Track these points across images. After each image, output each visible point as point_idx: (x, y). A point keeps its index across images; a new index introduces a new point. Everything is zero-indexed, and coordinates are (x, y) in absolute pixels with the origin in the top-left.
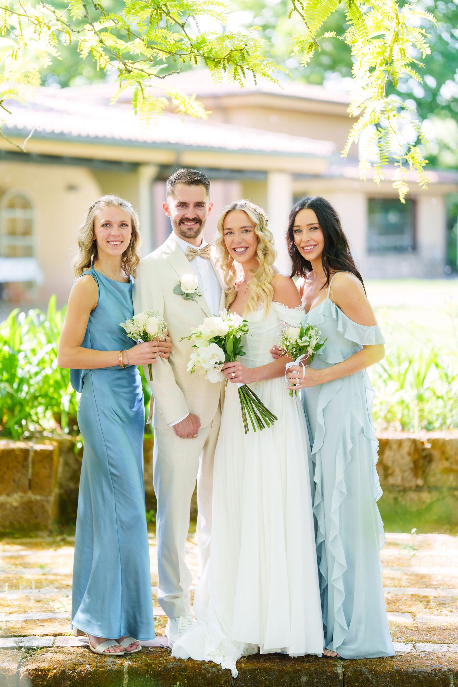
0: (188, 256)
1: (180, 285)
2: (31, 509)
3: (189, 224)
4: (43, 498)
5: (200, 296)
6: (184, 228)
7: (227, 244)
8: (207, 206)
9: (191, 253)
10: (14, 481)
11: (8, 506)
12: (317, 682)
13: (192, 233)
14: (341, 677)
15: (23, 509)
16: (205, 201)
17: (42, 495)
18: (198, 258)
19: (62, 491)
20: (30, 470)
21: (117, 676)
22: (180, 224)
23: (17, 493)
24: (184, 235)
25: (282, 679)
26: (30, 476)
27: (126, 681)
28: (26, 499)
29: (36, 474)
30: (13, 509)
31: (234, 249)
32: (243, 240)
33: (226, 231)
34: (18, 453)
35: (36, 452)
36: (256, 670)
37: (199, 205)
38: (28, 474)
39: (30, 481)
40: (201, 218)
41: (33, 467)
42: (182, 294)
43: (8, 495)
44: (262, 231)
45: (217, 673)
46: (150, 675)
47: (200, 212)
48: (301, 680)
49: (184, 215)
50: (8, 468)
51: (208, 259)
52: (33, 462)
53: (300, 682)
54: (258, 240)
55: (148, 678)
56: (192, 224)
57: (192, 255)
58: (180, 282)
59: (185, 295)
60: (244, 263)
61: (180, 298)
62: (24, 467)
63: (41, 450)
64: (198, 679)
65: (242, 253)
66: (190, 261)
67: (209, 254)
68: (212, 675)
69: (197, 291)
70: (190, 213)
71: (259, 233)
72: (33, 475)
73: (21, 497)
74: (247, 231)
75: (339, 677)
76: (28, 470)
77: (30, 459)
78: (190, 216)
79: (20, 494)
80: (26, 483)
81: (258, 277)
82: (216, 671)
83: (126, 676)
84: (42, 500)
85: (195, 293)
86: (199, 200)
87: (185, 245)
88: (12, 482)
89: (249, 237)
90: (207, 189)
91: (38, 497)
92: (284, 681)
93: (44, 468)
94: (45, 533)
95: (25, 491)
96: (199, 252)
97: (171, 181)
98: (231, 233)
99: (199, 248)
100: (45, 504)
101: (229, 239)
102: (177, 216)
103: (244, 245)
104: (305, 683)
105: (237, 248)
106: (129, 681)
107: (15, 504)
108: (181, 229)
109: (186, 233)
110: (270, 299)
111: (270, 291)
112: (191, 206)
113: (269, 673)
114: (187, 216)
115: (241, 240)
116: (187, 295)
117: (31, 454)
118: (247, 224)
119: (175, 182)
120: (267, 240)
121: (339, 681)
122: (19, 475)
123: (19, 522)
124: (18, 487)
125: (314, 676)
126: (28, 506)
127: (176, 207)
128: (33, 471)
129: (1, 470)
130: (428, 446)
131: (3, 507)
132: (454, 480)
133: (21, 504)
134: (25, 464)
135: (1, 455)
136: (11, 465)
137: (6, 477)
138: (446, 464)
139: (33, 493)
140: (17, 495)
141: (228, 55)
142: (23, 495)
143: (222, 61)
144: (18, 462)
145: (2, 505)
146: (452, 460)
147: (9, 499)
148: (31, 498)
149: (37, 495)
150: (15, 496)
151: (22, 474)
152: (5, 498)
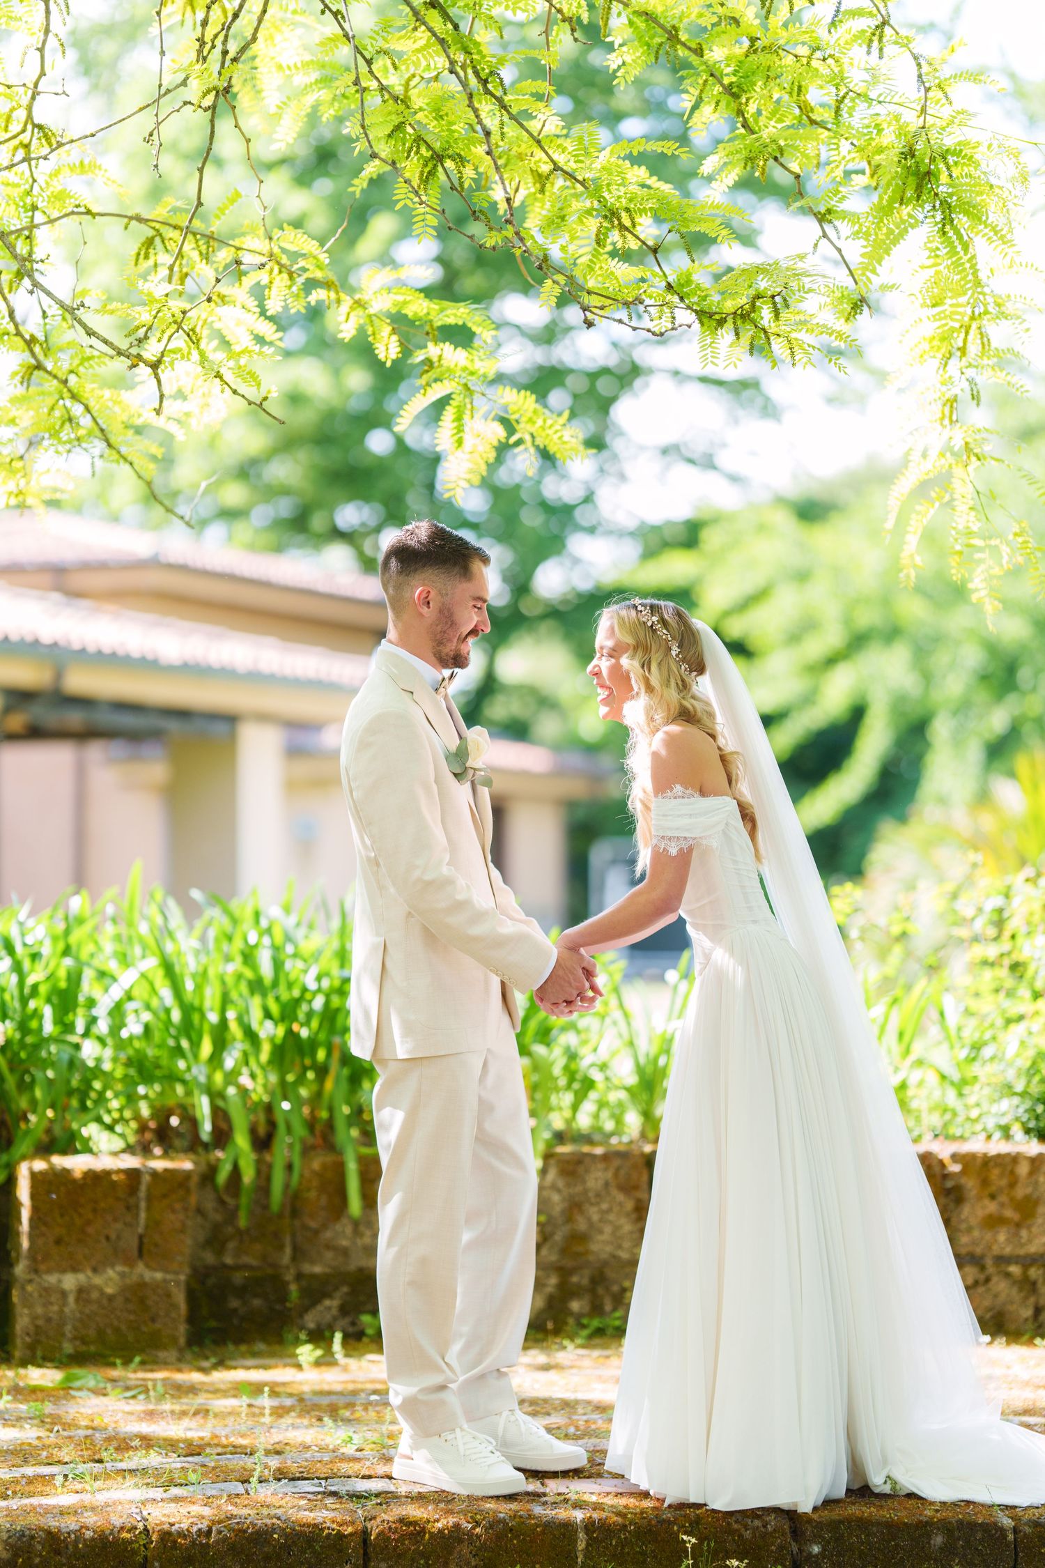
2: (142, 1301)
4: (169, 1277)
10: (108, 1238)
11: (95, 1295)
12: (962, 1547)
14: (1011, 1537)
15: (127, 1300)
17: (165, 1270)
20: (143, 1215)
21: (564, 1535)
23: (113, 1266)
25: (894, 1540)
26: (140, 1230)
27: (581, 1545)
28: (135, 1278)
29: (154, 1224)
30: (105, 1302)
34: (115, 1177)
35: (154, 1174)
36: (841, 1522)
38: (138, 1224)
39: (141, 1237)
41: (148, 1209)
43: (95, 1270)
45: (763, 1530)
46: (630, 1532)
48: (932, 1542)
50: (95, 1211)
52: (149, 1199)
53: (930, 1547)
55: (625, 1538)
62: (128, 1208)
63: (166, 1170)
64: (725, 1541)
68: (754, 1533)
72: (147, 1227)
73: (122, 1275)
75: (1005, 1537)
76: (137, 1215)
77: (142, 1193)
79: (119, 1268)
80: (134, 1243)
82: (760, 1525)
83: (581, 1535)
84: (165, 1281)
88: (103, 1240)
91: (159, 1276)
92: (897, 1545)
93: (173, 1211)
94: (172, 1354)
95: (129, 1262)
100: (174, 1290)
104: (940, 1548)
106: (588, 1545)
107: (109, 1290)
113: (866, 1529)
117: (146, 1178)
121: (1007, 1545)
122: (119, 1226)
123: (117, 1330)
124: (117, 1255)
125: (956, 1534)
126: (137, 1294)
128: (148, 1219)
129: (80, 1215)
130: (955, 1168)
131: (84, 1295)
132: (1008, 1240)
133: (124, 1290)
134: (132, 1201)
135: (82, 1182)
136: (102, 1205)
137: (90, 1230)
138: (992, 1207)
139: (147, 1266)
140: (115, 1271)
141: (742, 307)
142: (126, 1269)
143: (730, 319)
144: (118, 1199)
145: (81, 1291)
146: (1003, 1198)
147: (97, 1280)
148: (141, 1276)
149: (155, 1270)
150: (110, 1273)
151: (125, 1224)
152: (89, 1277)
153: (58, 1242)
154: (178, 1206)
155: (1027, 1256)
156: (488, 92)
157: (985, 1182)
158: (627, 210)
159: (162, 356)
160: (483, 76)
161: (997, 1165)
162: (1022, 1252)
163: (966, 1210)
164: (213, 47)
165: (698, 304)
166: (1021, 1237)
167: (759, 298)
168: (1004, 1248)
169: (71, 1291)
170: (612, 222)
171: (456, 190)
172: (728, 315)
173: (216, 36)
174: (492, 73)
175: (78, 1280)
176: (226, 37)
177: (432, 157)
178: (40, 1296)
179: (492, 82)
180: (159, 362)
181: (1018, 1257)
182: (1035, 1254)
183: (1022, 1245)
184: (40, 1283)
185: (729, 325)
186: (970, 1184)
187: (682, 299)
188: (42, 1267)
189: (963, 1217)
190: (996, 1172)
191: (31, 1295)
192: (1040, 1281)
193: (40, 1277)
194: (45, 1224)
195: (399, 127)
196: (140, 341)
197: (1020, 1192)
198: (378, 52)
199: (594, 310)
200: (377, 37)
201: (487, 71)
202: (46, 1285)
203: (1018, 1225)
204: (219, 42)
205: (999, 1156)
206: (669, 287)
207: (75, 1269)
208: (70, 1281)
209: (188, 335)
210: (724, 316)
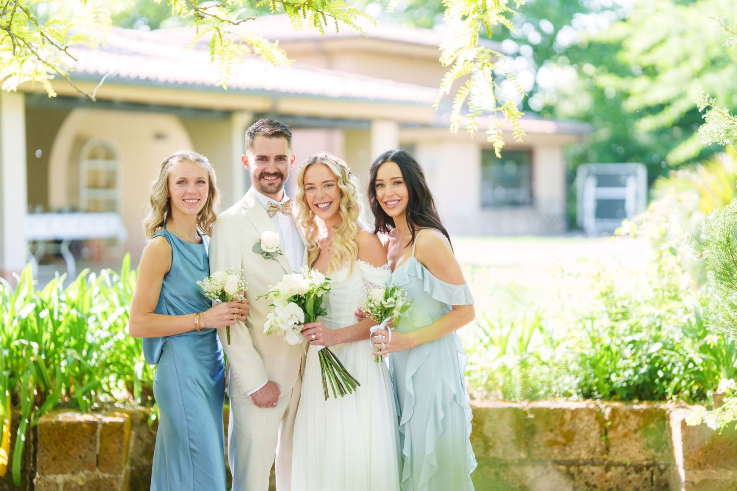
0: (268, 211)
1: (260, 243)
2: (98, 488)
3: (270, 178)
4: (112, 476)
5: (281, 254)
6: (264, 183)
7: (309, 200)
8: (289, 159)
9: (272, 208)
10: (80, 457)
11: (73, 486)
13: (273, 188)
15: (90, 488)
16: (286, 154)
17: (110, 473)
18: (279, 214)
19: (134, 468)
20: (98, 445)
22: (260, 179)
23: (83, 471)
24: (264, 190)
26: (98, 452)
28: (93, 477)
29: (104, 449)
30: (78, 489)
31: (317, 205)
32: (326, 194)
33: (307, 186)
34: (84, 426)
35: (104, 424)
37: (281, 158)
38: (96, 449)
39: (97, 456)
40: (283, 172)
41: (101, 441)
42: (262, 253)
43: (73, 473)
44: (345, 184)
47: (281, 166)
49: (264, 169)
50: (73, 443)
51: (290, 214)
52: (102, 436)
54: (341, 194)
56: (273, 178)
57: (273, 210)
58: (260, 240)
59: (265, 254)
60: (327, 220)
61: (260, 257)
62: (91, 442)
63: (110, 422)
65: (325, 209)
66: (270, 217)
67: (291, 210)
69: (278, 249)
70: (271, 167)
71: (342, 187)
72: (100, 450)
73: (88, 475)
74: (329, 185)
76: (96, 445)
77: (98, 434)
78: (271, 170)
79: (86, 472)
80: (94, 459)
81: (342, 234)
84: (110, 478)
85: (276, 252)
86: (281, 153)
87: (265, 199)
88: (78, 458)
89: (332, 192)
90: (289, 141)
91: (107, 475)
93: (114, 442)
95: (92, 469)
96: (281, 207)
97: (250, 133)
98: (312, 188)
99: (280, 203)
100: (115, 482)
101: (310, 195)
102: (257, 170)
103: (327, 200)
105: (320, 204)
107: (81, 483)
108: (261, 184)
109: (266, 188)
110: (355, 256)
111: (354, 249)
112: (272, 160)
114: (267, 170)
115: (324, 195)
116: (267, 254)
117: (100, 427)
118: (330, 178)
119: (254, 134)
120: (350, 194)
122: (86, 450)
124: (85, 464)
126: (95, 485)
127: (255, 161)
128: (100, 447)
129: (65, 445)
130: (531, 416)
131: (68, 486)
132: (558, 453)
133: (87, 483)
134: (93, 438)
135: (65, 428)
136: (77, 440)
137: (71, 453)
138: (551, 436)
139: (101, 470)
140: (84, 473)
142: (90, 472)
144: (85, 437)
145: (66, 484)
146: (557, 431)
147: (74, 478)
148: (98, 476)
149: (105, 472)
150: (81, 474)
151: (90, 449)
152: (70, 477)
153: (54, 459)
154: (117, 440)
155: (569, 461)
157: (548, 423)
159: (11, 24)
161: (554, 414)
162: (566, 459)
163: (537, 438)
166: (566, 451)
168: (557, 457)
169: (61, 483)
172: (301, 5)
175: (64, 478)
178: (45, 486)
180: (9, 27)
181: (565, 461)
182: (573, 460)
183: (566, 456)
184: (45, 480)
185: (300, 12)
186: (540, 425)
188: (46, 472)
189: (536, 441)
190: (554, 418)
191: (40, 486)
192: (576, 473)
193: (45, 477)
194: (48, 450)
197: (566, 428)
199: (201, 10)
202: (48, 481)
203: (565, 445)
205: (556, 409)
207: (63, 473)
208: (60, 479)
210: (299, 5)
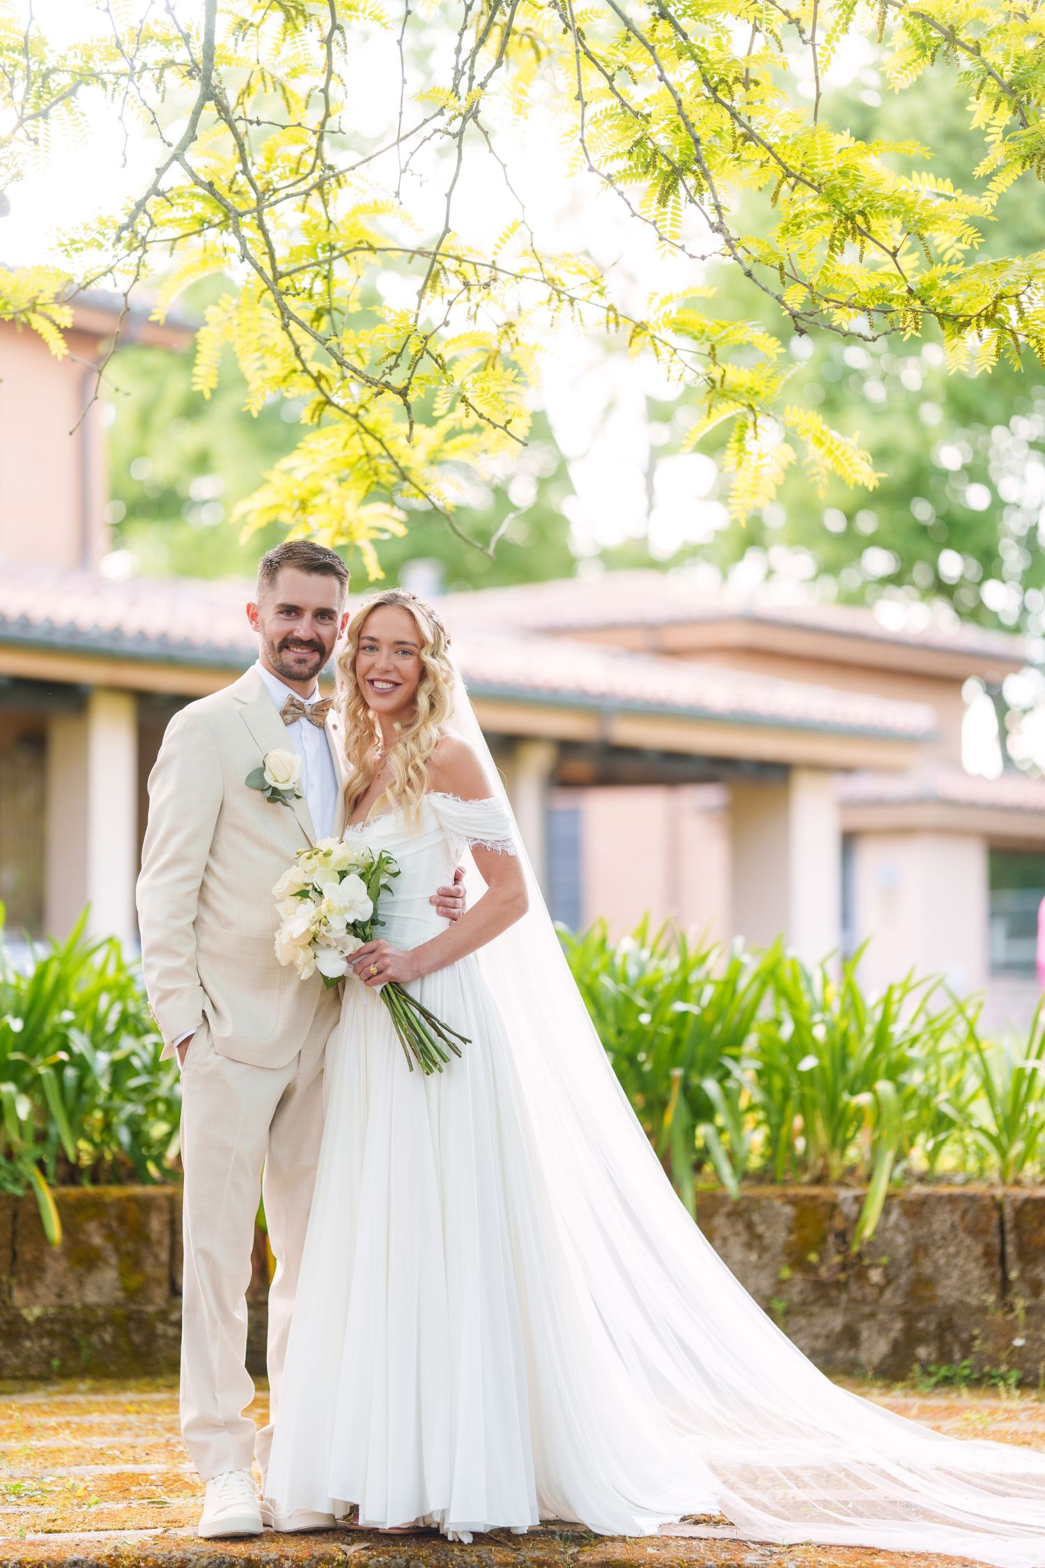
0: (284, 713)
3: (299, 650)
5: (299, 797)
6: (289, 657)
9: (292, 709)
13: (304, 670)
18: (304, 722)
31: (372, 681)
32: (395, 667)
33: (364, 643)
37: (324, 614)
40: (324, 642)
47: (323, 631)
49: (291, 632)
56: (305, 651)
57: (294, 712)
59: (270, 791)
65: (384, 693)
66: (286, 724)
69: (296, 786)
70: (305, 629)
74: (405, 652)
78: (305, 634)
87: (280, 690)
96: (308, 710)
98: (372, 648)
102: (276, 633)
103: (394, 677)
105: (378, 680)
108: (281, 661)
109: (291, 668)
112: (308, 615)
114: (296, 635)
115: (391, 668)
116: (275, 792)
118: (411, 638)
127: (276, 613)
141: (986, 308)
143: (974, 321)
156: (718, 101)
158: (862, 213)
159: (410, 383)
160: (713, 85)
164: (464, 73)
165: (941, 306)
167: (1002, 298)
170: (845, 228)
171: (695, 202)
172: (972, 317)
173: (465, 63)
174: (722, 81)
176: (473, 62)
177: (673, 171)
179: (722, 90)
180: (406, 388)
185: (972, 329)
187: (923, 303)
195: (638, 143)
196: (391, 369)
198: (620, 68)
200: (617, 53)
201: (716, 79)
204: (466, 69)
206: (910, 291)
209: (436, 361)
210: (968, 318)
